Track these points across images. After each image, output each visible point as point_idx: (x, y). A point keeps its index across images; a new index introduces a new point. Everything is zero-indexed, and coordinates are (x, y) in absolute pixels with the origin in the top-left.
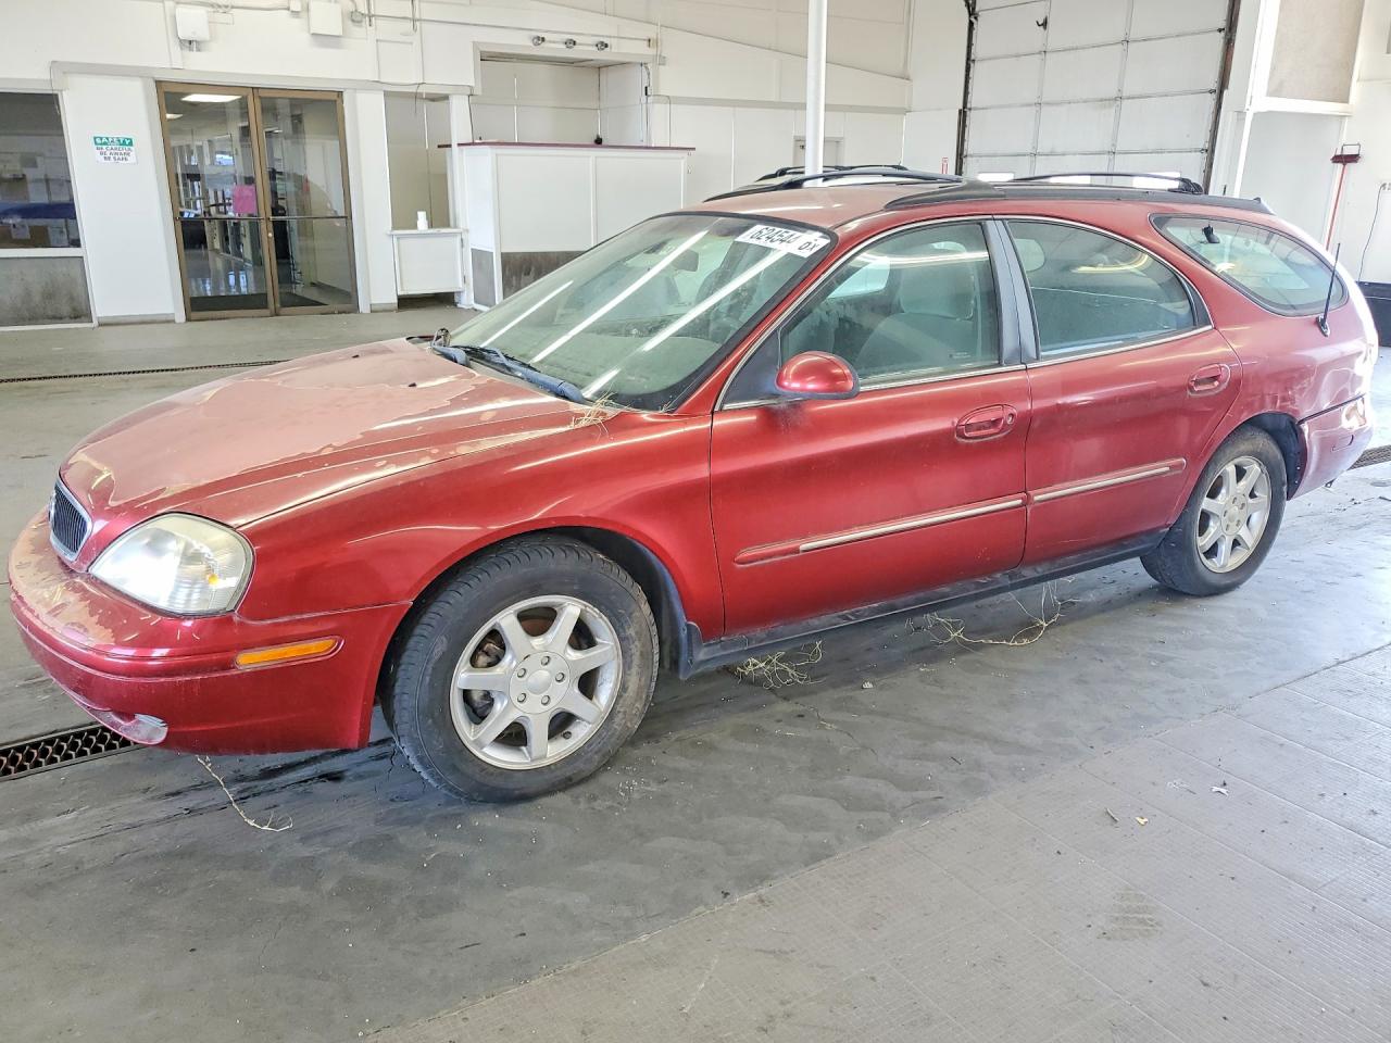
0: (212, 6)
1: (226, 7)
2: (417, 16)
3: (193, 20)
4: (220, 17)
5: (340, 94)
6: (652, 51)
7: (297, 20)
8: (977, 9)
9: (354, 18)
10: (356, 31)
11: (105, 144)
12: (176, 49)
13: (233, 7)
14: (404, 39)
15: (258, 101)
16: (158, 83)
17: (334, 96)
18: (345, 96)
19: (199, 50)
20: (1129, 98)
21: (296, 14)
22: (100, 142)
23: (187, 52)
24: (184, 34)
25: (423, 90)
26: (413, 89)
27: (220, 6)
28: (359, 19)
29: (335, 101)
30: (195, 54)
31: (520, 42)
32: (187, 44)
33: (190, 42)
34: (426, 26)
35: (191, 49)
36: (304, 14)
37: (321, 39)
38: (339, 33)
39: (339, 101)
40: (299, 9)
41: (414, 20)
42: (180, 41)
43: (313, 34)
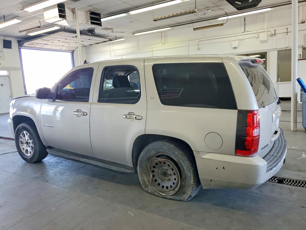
2: (288, 31)
3: (235, 44)
4: (241, 42)
7: (257, 39)
10: (272, 38)
13: (244, 39)
14: (285, 37)
17: (265, 53)
19: (236, 49)
21: (257, 38)
23: (234, 50)
24: (234, 46)
25: (288, 48)
26: (285, 49)
27: (241, 40)
28: (272, 35)
29: (265, 54)
30: (236, 50)
33: (235, 48)
34: (290, 33)
35: (235, 49)
37: (262, 42)
38: (266, 40)
39: (266, 54)
40: (258, 36)
41: (287, 33)
42: (233, 48)
43: (260, 41)
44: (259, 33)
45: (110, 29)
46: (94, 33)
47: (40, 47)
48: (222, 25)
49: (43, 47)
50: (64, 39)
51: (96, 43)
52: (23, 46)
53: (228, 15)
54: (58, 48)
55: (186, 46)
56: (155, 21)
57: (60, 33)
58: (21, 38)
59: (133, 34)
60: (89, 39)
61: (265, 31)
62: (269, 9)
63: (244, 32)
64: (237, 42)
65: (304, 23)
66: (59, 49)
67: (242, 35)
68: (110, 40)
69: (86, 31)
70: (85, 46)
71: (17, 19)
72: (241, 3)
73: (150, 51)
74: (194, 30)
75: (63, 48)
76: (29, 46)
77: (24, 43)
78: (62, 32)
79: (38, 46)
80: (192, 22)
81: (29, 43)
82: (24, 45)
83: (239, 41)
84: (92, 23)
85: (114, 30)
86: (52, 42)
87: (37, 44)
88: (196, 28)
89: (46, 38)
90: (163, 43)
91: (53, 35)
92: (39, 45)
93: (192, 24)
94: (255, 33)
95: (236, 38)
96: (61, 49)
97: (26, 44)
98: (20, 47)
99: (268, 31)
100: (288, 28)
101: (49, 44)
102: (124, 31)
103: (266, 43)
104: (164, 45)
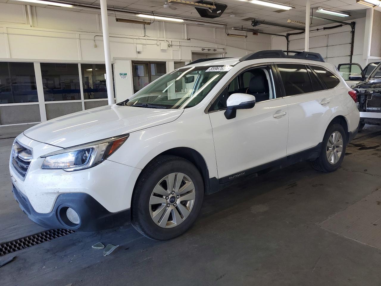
0: (143, 44)
2: (180, 45)
3: (140, 48)
4: (144, 47)
5: (165, 62)
6: (224, 51)
7: (158, 47)
8: (289, 40)
9: (169, 46)
10: (169, 49)
11: (122, 75)
12: (136, 53)
13: (146, 44)
14: (178, 50)
15: (150, 64)
16: (132, 61)
18: (166, 62)
20: (329, 58)
22: (121, 74)
24: (138, 50)
26: (180, 61)
28: (170, 46)
29: (164, 64)
30: (139, 55)
31: (199, 50)
33: (139, 52)
34: (181, 47)
36: (159, 45)
37: (163, 51)
43: (161, 50)
44: (159, 40)
48: (149, 24)
53: (154, 14)
55: (76, 39)
61: (164, 41)
62: (182, 21)
63: (145, 36)
64: (141, 45)
65: (189, 41)
67: (144, 39)
73: (3, 34)
74: (117, 20)
88: (119, 19)
90: (31, 25)
93: (113, 12)
95: (138, 41)
99: (166, 41)
103: (165, 52)
104: (32, 28)
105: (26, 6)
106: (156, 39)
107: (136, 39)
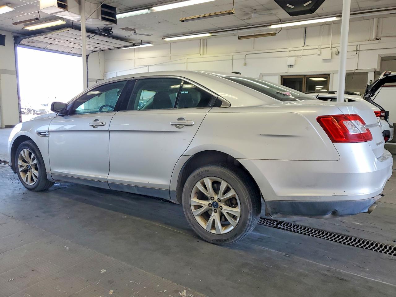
0: (297, 56)
1: (301, 56)
2: (358, 50)
3: (291, 61)
5: (329, 75)
7: (319, 57)
9: (336, 53)
10: (337, 57)
13: (302, 56)
15: (306, 79)
16: (282, 76)
17: (327, 76)
18: (331, 75)
19: (293, 67)
21: (319, 55)
23: (289, 68)
24: (289, 64)
25: (356, 71)
26: (353, 72)
27: (299, 56)
28: (338, 53)
30: (291, 68)
32: (289, 66)
33: (290, 66)
34: (360, 52)
36: (321, 55)
37: (325, 60)
38: (330, 58)
39: (329, 77)
40: (320, 53)
41: (357, 51)
42: (288, 66)
43: (323, 59)
44: (321, 48)
45: (132, 30)
46: (111, 33)
47: (43, 47)
48: (274, 34)
49: (47, 47)
50: (73, 38)
51: (116, 47)
52: (20, 43)
53: (282, 22)
54: (68, 50)
55: (230, 60)
56: (183, 21)
57: (66, 30)
58: (18, 33)
59: (162, 39)
60: (106, 42)
61: (329, 48)
63: (303, 46)
64: (294, 58)
66: (69, 52)
67: (301, 50)
68: (134, 45)
69: (101, 30)
70: (103, 50)
71: (8, 7)
72: (293, 7)
73: (185, 63)
74: (239, 38)
75: (74, 51)
76: (28, 44)
77: (21, 40)
78: (69, 29)
79: (39, 45)
80: (237, 28)
81: (28, 40)
82: (22, 42)
83: (296, 57)
84: (103, 19)
85: (137, 32)
86: (59, 42)
87: (39, 43)
88: (241, 37)
89: (48, 35)
90: (202, 54)
91: (57, 32)
92: (41, 44)
93: (236, 32)
94: (317, 49)
95: (292, 53)
96: (71, 52)
97: (24, 41)
98: (16, 45)
99: (333, 47)
100: (358, 46)
101: (54, 43)
102: (150, 35)
103: (330, 62)
104: (202, 56)
105: (201, 40)
106: (317, 47)
107: (289, 51)
